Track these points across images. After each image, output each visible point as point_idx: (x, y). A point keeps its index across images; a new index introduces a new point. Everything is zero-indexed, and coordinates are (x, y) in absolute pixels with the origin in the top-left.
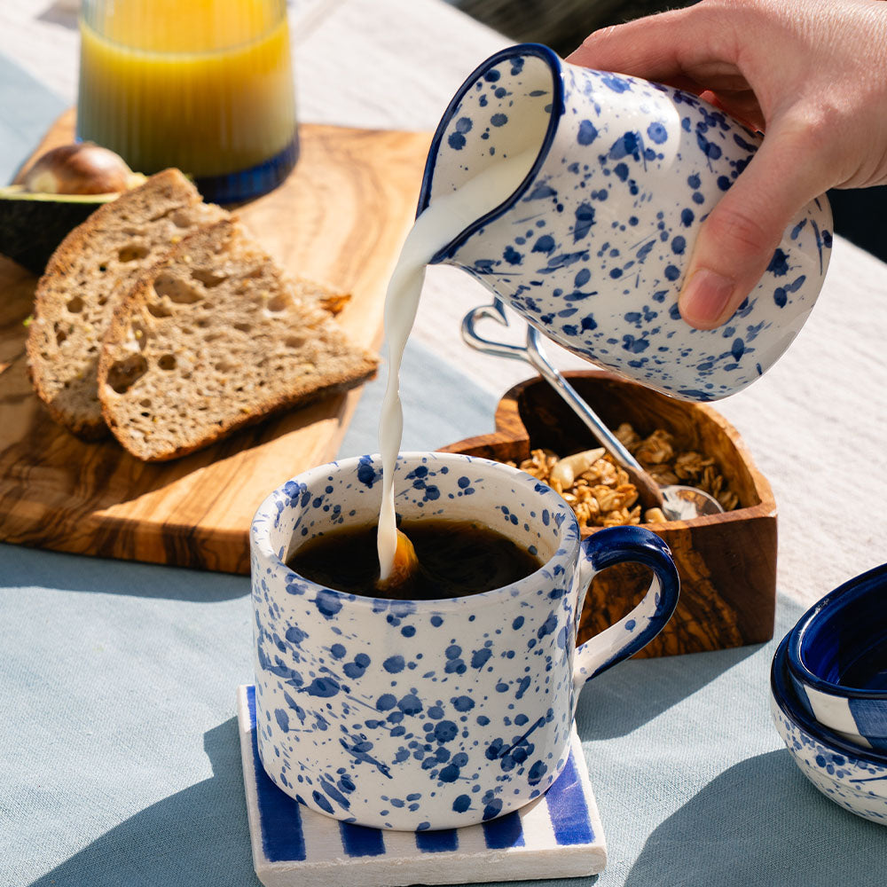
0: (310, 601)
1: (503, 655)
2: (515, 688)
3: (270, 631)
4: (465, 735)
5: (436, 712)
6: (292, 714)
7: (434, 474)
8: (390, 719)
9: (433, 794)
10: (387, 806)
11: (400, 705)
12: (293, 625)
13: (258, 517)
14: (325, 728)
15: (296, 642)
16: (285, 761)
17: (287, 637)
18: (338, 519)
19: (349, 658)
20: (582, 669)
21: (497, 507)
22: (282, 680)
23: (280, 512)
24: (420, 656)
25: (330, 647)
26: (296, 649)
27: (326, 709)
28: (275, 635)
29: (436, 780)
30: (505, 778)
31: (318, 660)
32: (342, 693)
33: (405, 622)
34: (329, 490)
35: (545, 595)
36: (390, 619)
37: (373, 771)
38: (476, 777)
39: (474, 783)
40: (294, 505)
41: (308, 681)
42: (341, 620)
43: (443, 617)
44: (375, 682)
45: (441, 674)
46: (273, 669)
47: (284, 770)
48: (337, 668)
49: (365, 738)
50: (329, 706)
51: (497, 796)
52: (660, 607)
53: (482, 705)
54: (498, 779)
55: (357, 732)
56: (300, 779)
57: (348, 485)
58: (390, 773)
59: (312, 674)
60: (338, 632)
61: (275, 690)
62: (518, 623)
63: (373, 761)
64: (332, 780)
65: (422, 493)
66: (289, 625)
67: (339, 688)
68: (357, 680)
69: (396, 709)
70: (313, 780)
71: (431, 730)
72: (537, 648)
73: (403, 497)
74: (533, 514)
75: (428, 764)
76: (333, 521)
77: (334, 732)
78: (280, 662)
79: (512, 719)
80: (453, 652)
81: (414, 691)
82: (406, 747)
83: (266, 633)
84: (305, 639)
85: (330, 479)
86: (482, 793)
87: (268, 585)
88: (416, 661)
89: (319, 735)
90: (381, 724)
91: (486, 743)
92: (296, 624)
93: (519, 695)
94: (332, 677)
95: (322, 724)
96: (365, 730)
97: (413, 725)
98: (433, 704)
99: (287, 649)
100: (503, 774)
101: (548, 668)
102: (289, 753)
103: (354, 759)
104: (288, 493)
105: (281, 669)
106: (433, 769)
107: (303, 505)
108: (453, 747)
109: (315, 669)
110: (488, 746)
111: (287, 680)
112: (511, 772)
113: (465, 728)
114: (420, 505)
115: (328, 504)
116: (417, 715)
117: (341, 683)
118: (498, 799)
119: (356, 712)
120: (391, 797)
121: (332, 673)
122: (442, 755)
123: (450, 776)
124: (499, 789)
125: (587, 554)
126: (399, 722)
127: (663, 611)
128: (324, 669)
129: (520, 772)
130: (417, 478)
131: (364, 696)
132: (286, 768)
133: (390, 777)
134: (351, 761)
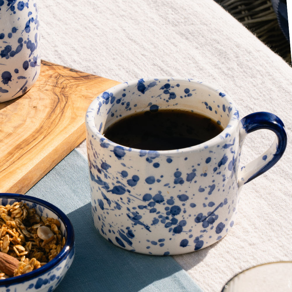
0: (111, 151)
1: (201, 175)
2: (208, 190)
3: (94, 164)
4: (185, 212)
5: (170, 202)
6: (105, 202)
7: (173, 87)
8: (149, 205)
9: (170, 239)
10: (150, 244)
11: (154, 199)
12: (104, 162)
13: (89, 110)
14: (119, 209)
15: (105, 169)
16: (103, 223)
17: (102, 167)
18: (128, 108)
19: (130, 177)
20: (242, 179)
21: (202, 103)
22: (100, 186)
23: (100, 107)
24: (162, 176)
25: (121, 172)
26: (106, 173)
27: (120, 200)
28: (96, 166)
29: (172, 233)
30: (204, 231)
31: (115, 178)
32: (127, 193)
33: (155, 161)
34: (124, 95)
35: (221, 147)
36: (147, 160)
37: (142, 229)
38: (190, 231)
39: (189, 234)
40: (107, 103)
41: (111, 187)
42: (125, 160)
43: (172, 158)
44: (142, 188)
45: (172, 184)
46: (96, 181)
47: (102, 227)
48: (124, 181)
49: (138, 214)
50: (121, 199)
51: (200, 239)
52: (278, 150)
53: (192, 198)
54: (201, 231)
55: (134, 211)
56: (110, 231)
57: (133, 93)
58: (150, 229)
59: (113, 184)
60: (124, 165)
61: (97, 191)
62: (208, 160)
63: (142, 224)
64: (124, 232)
65: (167, 96)
66: (102, 161)
67: (125, 191)
68: (134, 187)
69: (152, 200)
70: (116, 232)
71: (168, 210)
72: (218, 171)
73: (159, 98)
74: (218, 106)
75: (167, 225)
76: (126, 110)
77: (124, 210)
78: (99, 178)
79: (207, 204)
80: (177, 174)
81: (160, 192)
82: (157, 218)
83: (93, 165)
84: (109, 168)
85: (124, 90)
86: (194, 238)
87: (92, 143)
88: (160, 179)
89: (117, 211)
90: (145, 207)
91: (195, 215)
92: (105, 161)
93: (210, 193)
94: (122, 186)
95: (118, 207)
96: (138, 210)
97: (160, 208)
98: (169, 198)
99: (102, 172)
100: (203, 229)
101: (224, 180)
102: (104, 219)
103: (133, 223)
104: (104, 98)
105: (99, 181)
106: (170, 227)
107: (111, 103)
108: (179, 218)
109: (115, 181)
110: (195, 217)
111: (102, 186)
112: (208, 228)
113: (185, 209)
114: (167, 101)
115: (124, 102)
116: (162, 203)
117: (126, 188)
118: (201, 241)
119: (133, 201)
120: (151, 240)
121: (122, 184)
122: (174, 221)
123: (178, 230)
124: (201, 236)
125: (244, 125)
126: (153, 206)
127: (279, 151)
128: (118, 182)
129: (212, 228)
130: (165, 89)
131: (137, 194)
132: (103, 226)
133: (150, 231)
134: (132, 224)
